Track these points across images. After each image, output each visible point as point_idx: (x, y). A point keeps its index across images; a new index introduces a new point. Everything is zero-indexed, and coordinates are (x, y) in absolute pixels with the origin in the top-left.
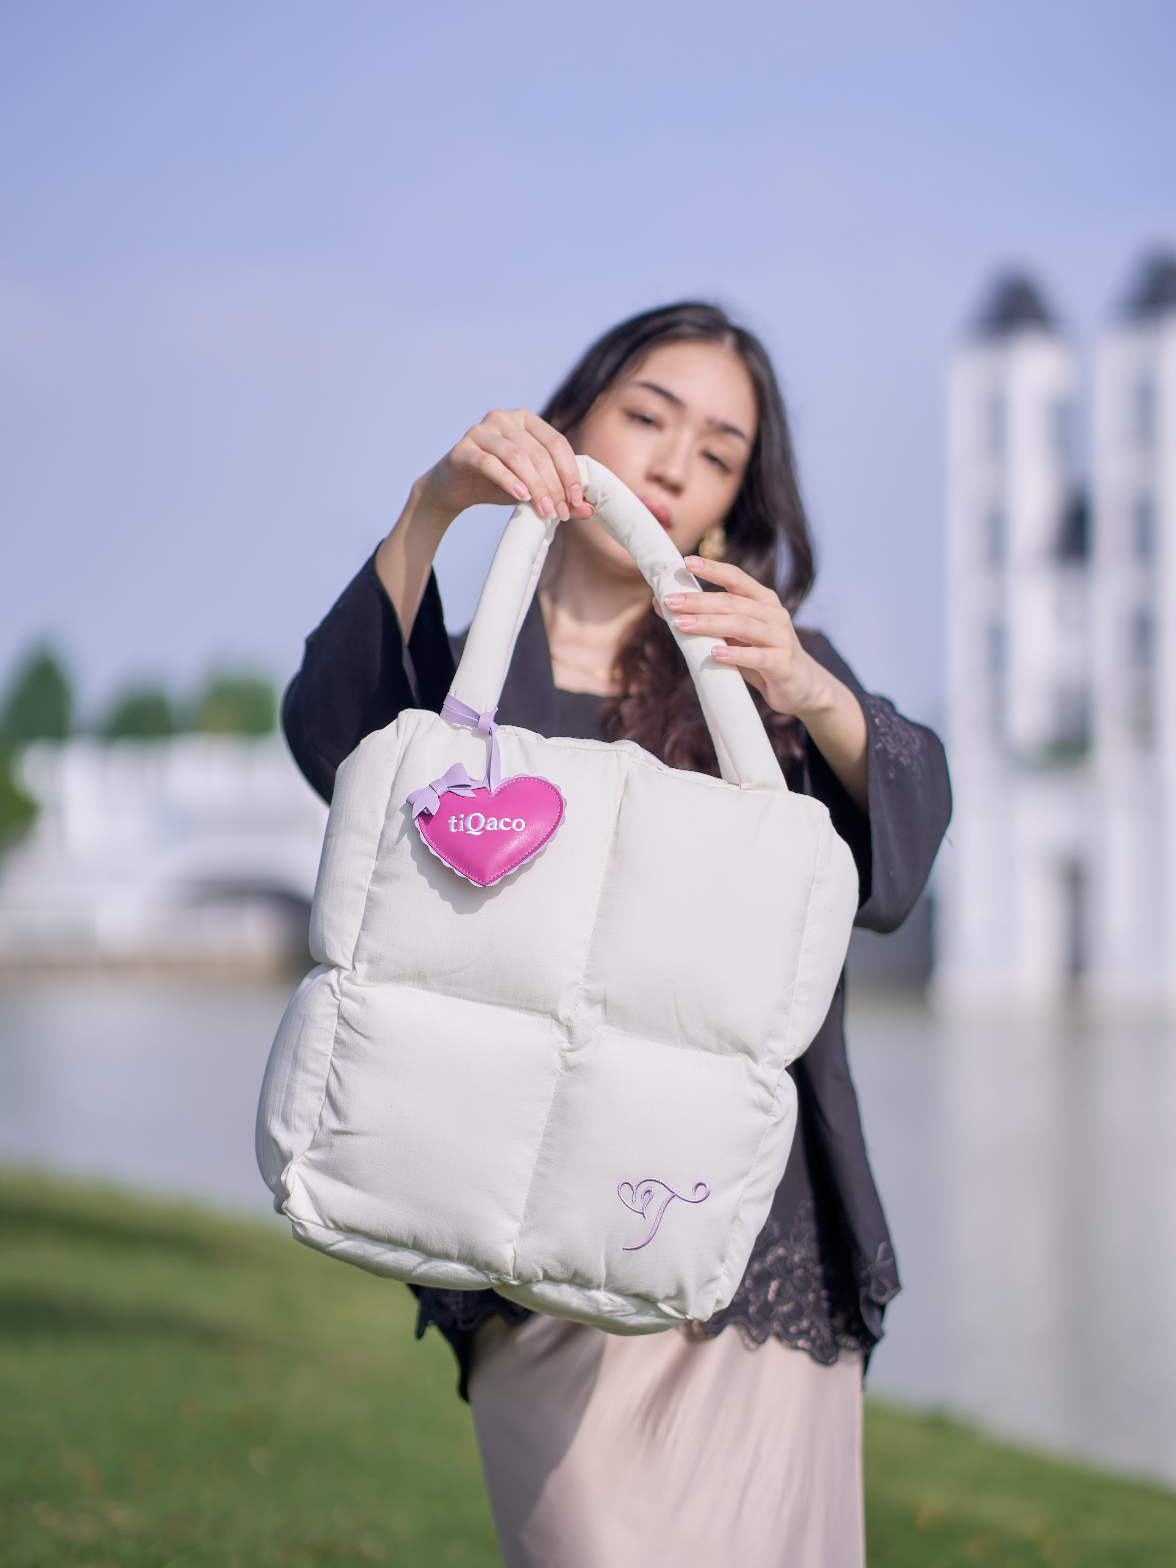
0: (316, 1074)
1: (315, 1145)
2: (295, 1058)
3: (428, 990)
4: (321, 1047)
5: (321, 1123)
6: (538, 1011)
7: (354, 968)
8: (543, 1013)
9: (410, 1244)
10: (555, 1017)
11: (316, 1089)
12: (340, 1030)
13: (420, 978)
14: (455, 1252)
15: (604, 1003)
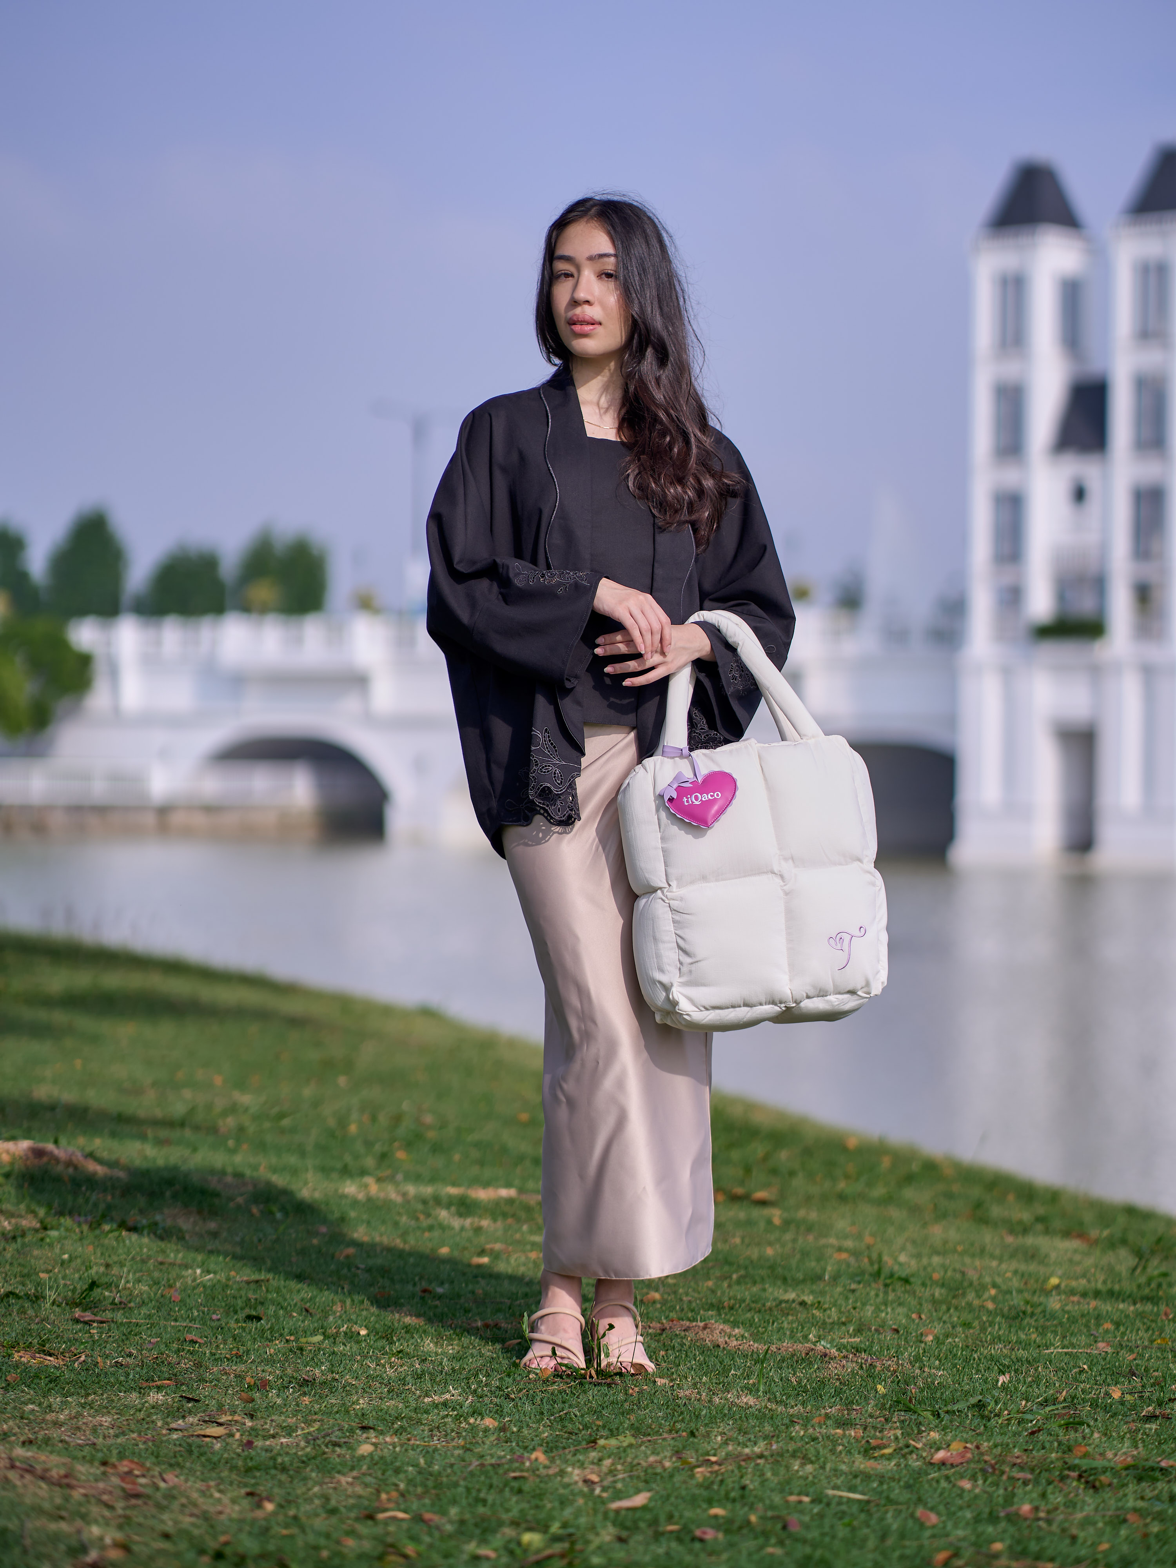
0: (669, 941)
1: (681, 975)
2: (655, 939)
3: (709, 882)
4: (667, 928)
5: (681, 963)
6: (764, 873)
7: (670, 885)
8: (766, 873)
9: (742, 1005)
10: (773, 872)
11: (672, 948)
12: (674, 916)
13: (704, 878)
14: (764, 1001)
15: (793, 858)
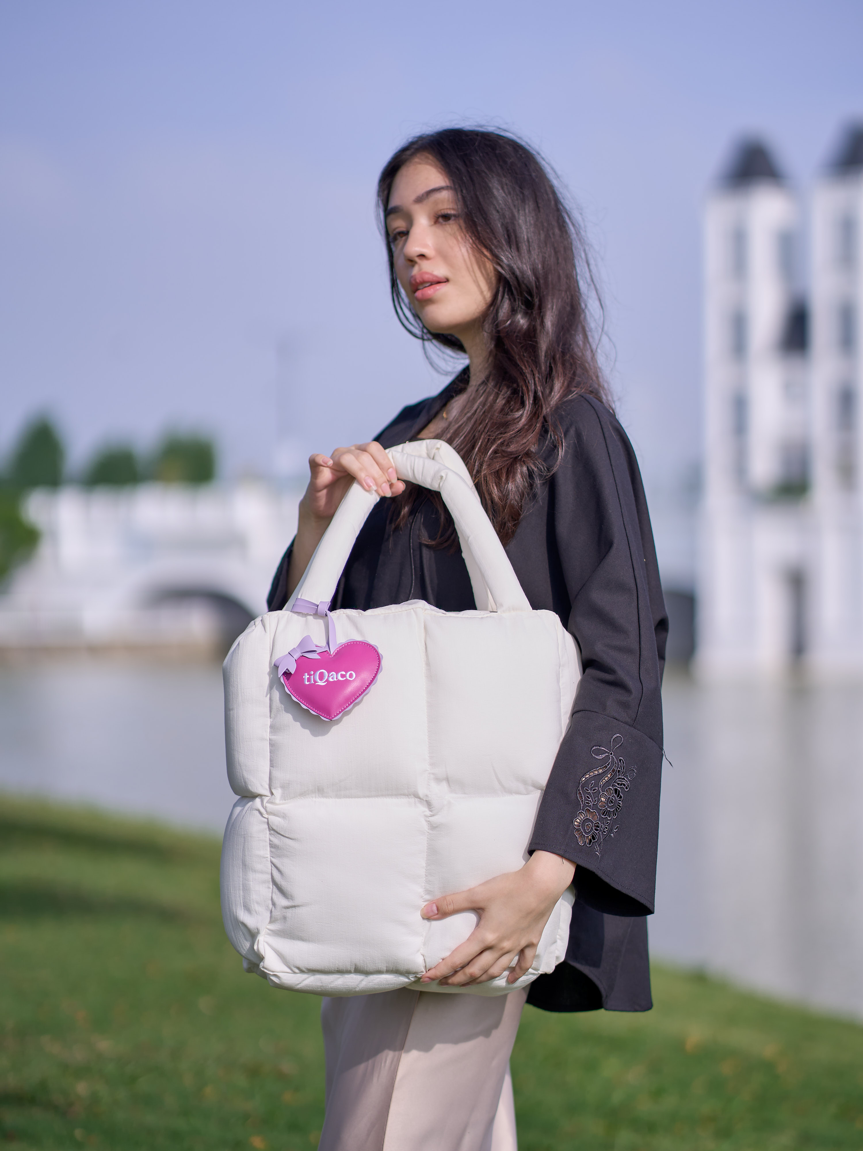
0: (262, 872)
1: (272, 920)
2: (244, 865)
3: (326, 797)
4: (261, 853)
5: (274, 904)
6: (404, 795)
7: (272, 794)
8: (408, 795)
9: (353, 970)
10: (416, 796)
11: (264, 882)
12: (272, 839)
13: (320, 791)
14: (384, 969)
15: (447, 780)
